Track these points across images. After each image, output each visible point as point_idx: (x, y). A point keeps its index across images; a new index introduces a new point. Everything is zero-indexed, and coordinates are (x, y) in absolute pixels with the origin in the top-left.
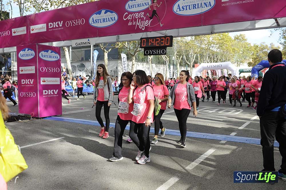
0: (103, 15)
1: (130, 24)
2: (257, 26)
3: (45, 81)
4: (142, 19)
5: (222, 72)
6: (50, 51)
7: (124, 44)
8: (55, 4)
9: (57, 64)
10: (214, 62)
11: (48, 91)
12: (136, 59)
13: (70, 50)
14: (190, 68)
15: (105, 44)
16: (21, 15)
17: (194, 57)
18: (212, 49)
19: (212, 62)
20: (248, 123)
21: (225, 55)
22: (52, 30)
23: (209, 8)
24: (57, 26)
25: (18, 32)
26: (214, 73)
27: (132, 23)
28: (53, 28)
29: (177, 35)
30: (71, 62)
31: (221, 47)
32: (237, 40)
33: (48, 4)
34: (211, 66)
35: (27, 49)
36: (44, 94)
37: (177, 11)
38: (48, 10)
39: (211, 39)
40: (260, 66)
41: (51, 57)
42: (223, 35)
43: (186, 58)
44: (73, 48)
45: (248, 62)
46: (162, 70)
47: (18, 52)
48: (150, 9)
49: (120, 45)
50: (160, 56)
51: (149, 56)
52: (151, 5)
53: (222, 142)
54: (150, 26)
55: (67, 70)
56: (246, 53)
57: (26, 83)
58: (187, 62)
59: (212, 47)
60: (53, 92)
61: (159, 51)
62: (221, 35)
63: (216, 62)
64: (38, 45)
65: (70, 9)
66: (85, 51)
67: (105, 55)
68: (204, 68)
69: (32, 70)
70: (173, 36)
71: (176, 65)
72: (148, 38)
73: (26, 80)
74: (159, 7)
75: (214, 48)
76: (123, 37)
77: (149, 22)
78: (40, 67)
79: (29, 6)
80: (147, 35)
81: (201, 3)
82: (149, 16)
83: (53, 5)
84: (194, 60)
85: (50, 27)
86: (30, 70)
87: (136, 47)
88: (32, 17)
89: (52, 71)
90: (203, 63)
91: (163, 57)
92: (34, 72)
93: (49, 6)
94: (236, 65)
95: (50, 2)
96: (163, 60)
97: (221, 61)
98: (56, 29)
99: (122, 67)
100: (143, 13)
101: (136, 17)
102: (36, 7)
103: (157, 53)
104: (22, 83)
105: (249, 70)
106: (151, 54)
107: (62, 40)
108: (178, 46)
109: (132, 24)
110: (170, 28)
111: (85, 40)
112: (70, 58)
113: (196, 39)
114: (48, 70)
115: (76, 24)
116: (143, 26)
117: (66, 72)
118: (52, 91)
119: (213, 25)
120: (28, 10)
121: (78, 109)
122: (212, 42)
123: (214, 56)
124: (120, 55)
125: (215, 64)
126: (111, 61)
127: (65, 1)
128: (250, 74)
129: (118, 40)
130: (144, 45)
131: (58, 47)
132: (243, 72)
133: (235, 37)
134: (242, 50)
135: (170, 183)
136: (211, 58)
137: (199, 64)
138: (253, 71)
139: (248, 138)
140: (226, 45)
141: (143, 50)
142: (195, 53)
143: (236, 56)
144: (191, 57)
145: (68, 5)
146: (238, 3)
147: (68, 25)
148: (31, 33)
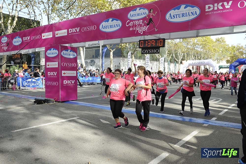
0: (111, 22)
1: (131, 29)
2: (234, 32)
4: (141, 25)
6: (69, 50)
7: (126, 45)
8: (74, 14)
9: (75, 60)
10: (198, 59)
12: (135, 57)
13: (84, 49)
14: (178, 64)
15: (111, 45)
16: (49, 23)
17: (182, 55)
18: (196, 49)
19: (196, 59)
20: (226, 110)
21: (207, 54)
22: (71, 34)
23: (195, 16)
24: (75, 31)
25: (46, 36)
26: (198, 68)
27: (133, 28)
28: (72, 33)
29: (169, 38)
31: (204, 47)
32: (218, 42)
33: (68, 14)
34: (195, 63)
35: (52, 49)
36: (64, 83)
37: (169, 19)
38: (68, 19)
39: (196, 41)
40: (237, 63)
41: (70, 55)
42: (206, 38)
43: (175, 56)
44: (86, 48)
45: (226, 60)
46: (155, 66)
47: (46, 51)
48: (147, 18)
49: (122, 45)
50: (154, 54)
51: (145, 54)
52: (148, 14)
53: (205, 125)
54: (147, 31)
55: (82, 65)
56: (225, 52)
57: (51, 75)
58: (176, 59)
59: (197, 47)
60: (71, 82)
61: (153, 50)
63: (199, 60)
64: (61, 46)
65: (85, 18)
66: (96, 50)
67: (111, 54)
68: (190, 65)
69: (56, 65)
70: (165, 39)
71: (167, 62)
72: (145, 40)
73: (51, 72)
74: (154, 15)
75: (198, 48)
76: (125, 40)
77: (146, 28)
78: (61, 62)
79: (54, 16)
80: (144, 38)
81: (189, 12)
82: (147, 23)
83: (72, 15)
84: (181, 59)
85: (70, 32)
86: (55, 65)
87: (135, 47)
88: (57, 25)
89: (70, 65)
90: (189, 60)
91: (157, 55)
92: (57, 66)
93: (69, 16)
94: (217, 62)
95: (70, 13)
96: (157, 57)
97: (204, 59)
98: (75, 34)
99: (123, 63)
100: (142, 20)
101: (136, 24)
103: (152, 52)
104: (48, 75)
105: (227, 66)
106: (147, 52)
107: (78, 42)
108: (169, 47)
109: (133, 29)
110: (163, 33)
111: (96, 42)
113: (184, 41)
114: (68, 65)
115: (90, 30)
116: (142, 30)
117: (81, 66)
118: (70, 81)
119: (198, 30)
120: (54, 19)
121: (89, 96)
122: (197, 43)
123: (198, 55)
124: (122, 53)
125: (199, 61)
126: (115, 58)
127: (81, 12)
128: (228, 69)
129: (121, 42)
130: (141, 46)
131: (75, 48)
132: (222, 68)
133: (216, 40)
134: (221, 50)
135: (162, 157)
136: (195, 56)
137: (185, 61)
138: (230, 67)
139: (226, 122)
140: (208, 46)
141: (140, 49)
142: (183, 52)
143: (216, 55)
144: (179, 55)
145: (83, 15)
146: (219, 12)
147: (83, 31)
148: (56, 37)
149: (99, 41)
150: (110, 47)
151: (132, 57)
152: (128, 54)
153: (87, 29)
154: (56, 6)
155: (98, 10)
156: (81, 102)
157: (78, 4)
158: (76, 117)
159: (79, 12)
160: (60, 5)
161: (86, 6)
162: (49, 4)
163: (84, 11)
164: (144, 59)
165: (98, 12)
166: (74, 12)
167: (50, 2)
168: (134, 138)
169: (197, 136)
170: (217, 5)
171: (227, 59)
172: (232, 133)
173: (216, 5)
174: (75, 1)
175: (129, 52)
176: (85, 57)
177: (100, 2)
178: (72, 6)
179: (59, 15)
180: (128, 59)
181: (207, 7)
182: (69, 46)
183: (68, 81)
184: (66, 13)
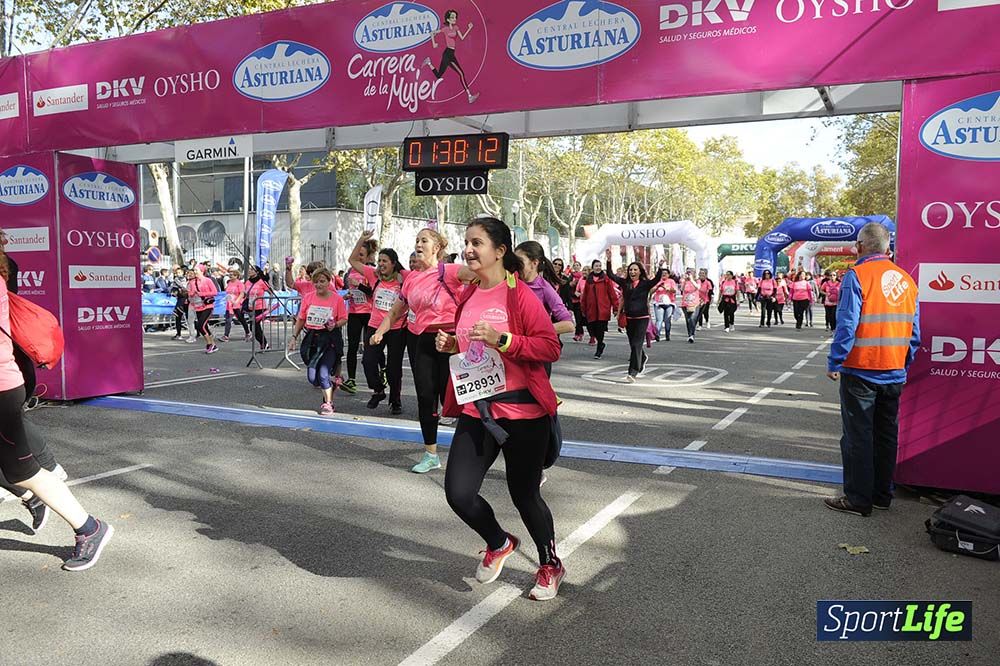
0: (282, 58)
1: (370, 91)
2: (765, 113)
4: (409, 77)
5: (666, 251)
6: (101, 177)
7: (354, 159)
8: (121, 21)
9: (128, 218)
10: (641, 221)
11: (95, 311)
12: (395, 208)
14: (567, 239)
15: (291, 156)
17: (581, 205)
18: (636, 181)
19: (636, 221)
20: (741, 411)
21: (676, 199)
22: (106, 106)
23: (623, 46)
24: (125, 93)
26: (643, 253)
27: (377, 89)
28: (111, 99)
29: (524, 131)
30: (177, 215)
31: (662, 173)
32: (712, 153)
33: (96, 19)
34: (632, 235)
35: (21, 170)
36: (80, 321)
37: (520, 54)
38: (97, 39)
39: (633, 148)
40: (781, 235)
41: (105, 197)
42: (669, 136)
43: (555, 206)
44: (183, 169)
45: (745, 222)
48: (435, 45)
49: (340, 160)
50: (472, 198)
51: (434, 197)
52: (439, 31)
53: (661, 470)
54: (435, 99)
55: (164, 242)
56: (739, 195)
57: (20, 284)
58: (558, 219)
59: (637, 174)
60: (113, 314)
61: (462, 180)
62: (664, 136)
63: (647, 222)
64: (61, 156)
65: (169, 36)
66: (227, 179)
67: (291, 194)
68: (611, 241)
69: (38, 240)
70: (508, 135)
71: (525, 230)
72: (428, 138)
73: (20, 273)
74: (463, 38)
75: (641, 176)
76: (347, 134)
77: (431, 86)
78: (65, 229)
79: (32, 25)
80: (425, 128)
81: (597, 32)
82: (433, 68)
83: (115, 25)
84: (580, 213)
85: (100, 97)
86: (32, 239)
87: (393, 169)
88: (36, 61)
89: (107, 244)
90: (607, 224)
91: (482, 199)
92: (45, 246)
93: (101, 27)
94: (711, 231)
96: (483, 211)
97: (664, 217)
98: (123, 103)
99: (344, 231)
100: (413, 57)
101: (391, 69)
102: (56, 28)
103: (458, 189)
105: (748, 247)
106: (439, 189)
107: (140, 138)
108: (530, 168)
109: (378, 91)
110: (502, 109)
111: (220, 143)
112: (172, 202)
113: (587, 148)
114: (95, 239)
115: (190, 88)
116: (413, 98)
117: (160, 247)
118: (109, 309)
119: (635, 103)
120: (29, 38)
121: (199, 372)
122: (637, 158)
123: (643, 203)
124: (341, 193)
125: (644, 227)
126: (311, 214)
127: (156, 11)
128: (751, 259)
129: (331, 145)
130: (414, 161)
131: (126, 165)
132: (730, 253)
133: (707, 146)
134: (727, 184)
135: (496, 603)
136: (632, 207)
137: (595, 226)
138: (759, 252)
139: (739, 457)
140: (678, 169)
141: (410, 176)
142: (584, 190)
143: (710, 205)
144: (571, 204)
145: (167, 25)
146: (709, 34)
147: (161, 92)
148: (35, 115)
149: (234, 138)
150: (286, 169)
151: (382, 211)
152: (363, 197)
155: (230, 8)
156: (162, 399)
158: (134, 464)
159: (145, 12)
163: (170, 10)
165: (232, 15)
166: (125, 9)
168: (384, 538)
169: (632, 512)
170: (703, 8)
171: (750, 221)
172: (760, 497)
173: (697, 5)
175: (368, 188)
179: (52, 21)
181: (664, 12)
182: (102, 157)
183: (100, 310)
184: (84, 14)
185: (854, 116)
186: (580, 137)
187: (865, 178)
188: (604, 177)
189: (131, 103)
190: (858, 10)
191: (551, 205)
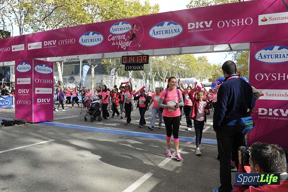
1: (113, 44)
2: (215, 50)
3: (39, 91)
4: (124, 41)
6: (44, 65)
7: (108, 61)
8: (50, 26)
9: (51, 76)
10: (182, 78)
12: (118, 74)
13: (62, 65)
14: (163, 82)
15: (92, 60)
16: (20, 34)
17: (166, 73)
18: (181, 67)
19: (180, 77)
21: (191, 72)
22: (46, 47)
23: (178, 33)
24: (51, 44)
25: (17, 48)
29: (153, 54)
31: (187, 65)
32: (200, 60)
33: (44, 26)
35: (24, 63)
36: (37, 102)
37: (152, 35)
38: (44, 31)
39: (180, 59)
44: (64, 64)
45: (209, 78)
46: (140, 84)
47: (16, 65)
48: (130, 33)
49: (105, 61)
51: (129, 71)
52: (131, 29)
54: (130, 46)
56: (207, 71)
57: (23, 93)
58: (161, 77)
59: (181, 65)
60: (46, 100)
61: (137, 67)
62: (188, 56)
64: (34, 60)
65: (63, 30)
66: (75, 66)
67: (92, 70)
69: (28, 81)
70: (149, 56)
71: (152, 80)
72: (128, 56)
73: (23, 90)
74: (137, 31)
76: (107, 55)
77: (129, 43)
78: (35, 79)
79: (28, 27)
80: (127, 53)
82: (130, 38)
84: (165, 77)
85: (45, 45)
86: (27, 81)
87: (118, 64)
88: (29, 36)
89: (45, 82)
91: (141, 72)
92: (30, 83)
93: (45, 28)
94: (200, 80)
95: (46, 24)
96: (141, 75)
97: (188, 77)
98: (50, 47)
99: (106, 80)
100: (125, 35)
101: (119, 38)
103: (136, 69)
104: (19, 92)
105: (209, 85)
106: (131, 69)
107: (54, 55)
108: (153, 64)
109: (115, 44)
110: (147, 49)
111: (75, 57)
112: (61, 72)
113: (168, 59)
114: (42, 81)
116: (125, 46)
117: (58, 83)
118: (45, 99)
120: (27, 30)
122: (181, 61)
123: (182, 73)
124: (104, 70)
126: (97, 75)
127: (59, 24)
129: (103, 58)
130: (125, 62)
131: (51, 62)
132: (205, 86)
134: (204, 68)
136: (180, 74)
138: (212, 86)
139: (208, 139)
140: (191, 64)
141: (123, 66)
142: (167, 70)
143: (199, 74)
144: (164, 73)
145: (61, 27)
146: (201, 30)
147: (60, 44)
148: (28, 49)
149: (78, 55)
150: (91, 63)
151: (115, 75)
152: (110, 71)
153: (65, 42)
154: (30, 16)
155: (78, 23)
156: (58, 123)
157: (56, 15)
159: (56, 24)
160: (34, 15)
161: (65, 18)
162: (22, 14)
163: (62, 23)
164: (128, 77)
166: (51, 23)
167: (22, 11)
170: (199, 24)
173: (197, 23)
174: (52, 11)
175: (112, 69)
176: (63, 74)
177: (81, 14)
178: (49, 17)
179: (33, 26)
180: (111, 76)
181: (189, 25)
182: (44, 60)
183: (43, 99)
184: (41, 25)
185: (236, 52)
186: (166, 56)
187: (239, 67)
188: (173, 66)
189: (53, 47)
190: (238, 25)
191: (159, 73)
